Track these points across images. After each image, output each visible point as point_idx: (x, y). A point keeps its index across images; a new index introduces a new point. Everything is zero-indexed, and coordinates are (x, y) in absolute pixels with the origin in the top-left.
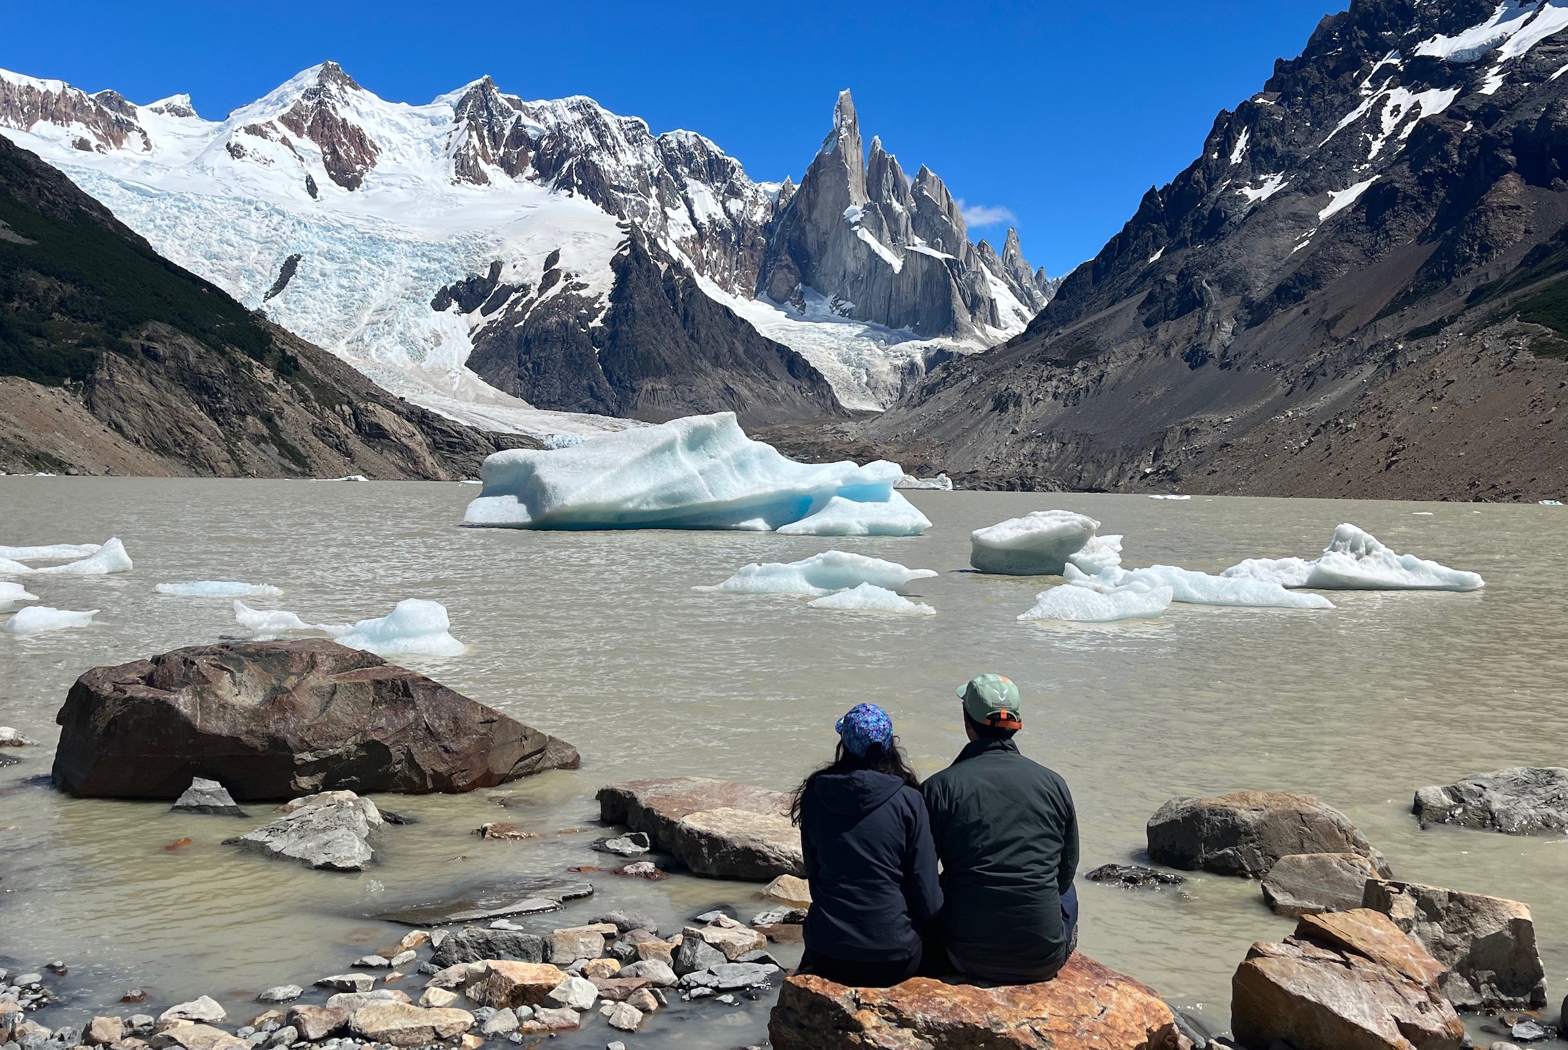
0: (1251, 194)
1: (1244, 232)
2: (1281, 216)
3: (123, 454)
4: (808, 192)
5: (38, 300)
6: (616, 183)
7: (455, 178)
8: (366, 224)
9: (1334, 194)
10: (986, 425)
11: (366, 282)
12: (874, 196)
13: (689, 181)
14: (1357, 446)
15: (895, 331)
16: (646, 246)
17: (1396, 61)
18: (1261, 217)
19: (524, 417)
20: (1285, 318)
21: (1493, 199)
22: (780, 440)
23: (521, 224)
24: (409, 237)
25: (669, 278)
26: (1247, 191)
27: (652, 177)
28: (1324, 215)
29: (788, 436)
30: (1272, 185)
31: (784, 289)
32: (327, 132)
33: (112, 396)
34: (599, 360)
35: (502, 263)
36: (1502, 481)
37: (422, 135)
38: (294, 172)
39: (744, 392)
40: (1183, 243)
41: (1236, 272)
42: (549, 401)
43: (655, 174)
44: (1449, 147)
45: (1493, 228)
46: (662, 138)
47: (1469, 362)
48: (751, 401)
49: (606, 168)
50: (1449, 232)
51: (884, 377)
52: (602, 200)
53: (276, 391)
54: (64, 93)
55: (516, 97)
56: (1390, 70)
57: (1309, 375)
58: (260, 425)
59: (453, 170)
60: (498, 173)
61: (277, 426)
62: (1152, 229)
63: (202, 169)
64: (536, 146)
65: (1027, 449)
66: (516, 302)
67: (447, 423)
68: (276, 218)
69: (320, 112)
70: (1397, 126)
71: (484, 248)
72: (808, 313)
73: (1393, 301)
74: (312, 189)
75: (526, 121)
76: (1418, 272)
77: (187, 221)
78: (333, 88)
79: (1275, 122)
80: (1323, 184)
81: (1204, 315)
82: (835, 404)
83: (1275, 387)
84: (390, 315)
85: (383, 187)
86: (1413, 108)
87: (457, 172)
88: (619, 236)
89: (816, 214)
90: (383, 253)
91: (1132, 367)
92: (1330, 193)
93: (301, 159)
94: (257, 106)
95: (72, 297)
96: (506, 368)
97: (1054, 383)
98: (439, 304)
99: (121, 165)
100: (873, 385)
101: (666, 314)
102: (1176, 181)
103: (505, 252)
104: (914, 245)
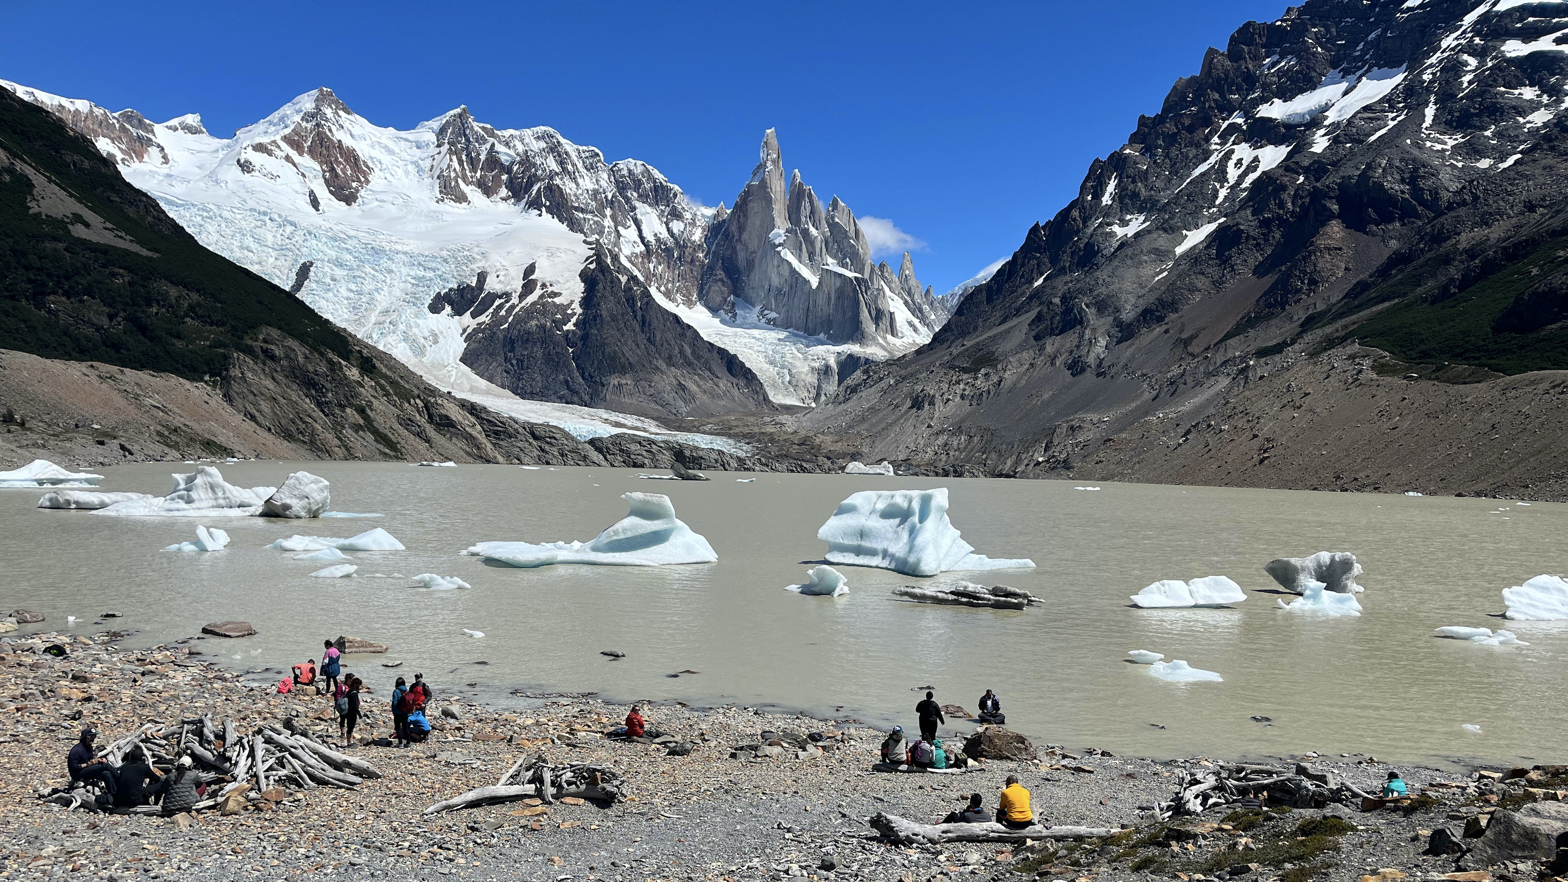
0: (1119, 231)
1: (1116, 263)
2: (1145, 250)
3: (264, 441)
4: (739, 217)
5: (172, 307)
6: (576, 205)
7: (439, 197)
8: (367, 235)
9: (1188, 233)
10: (907, 420)
11: (371, 287)
12: (793, 221)
13: (638, 204)
14: (1233, 444)
15: (812, 338)
16: (609, 261)
17: (1240, 121)
18: (1129, 251)
19: (515, 406)
20: (1150, 336)
21: (1321, 242)
22: (730, 429)
23: (502, 238)
24: (406, 249)
25: (628, 289)
26: (1116, 228)
27: (607, 200)
28: (1179, 250)
29: (737, 426)
30: (1136, 224)
31: (718, 299)
32: (325, 152)
33: (245, 391)
34: (573, 359)
35: (487, 273)
36: (1362, 475)
37: (408, 158)
38: (298, 186)
39: (694, 388)
40: (1062, 271)
41: (1109, 297)
42: (532, 393)
43: (609, 198)
44: (1284, 196)
45: (1320, 265)
46: (615, 166)
47: (1322, 378)
48: (700, 395)
49: (568, 191)
50: (1283, 268)
51: (803, 376)
52: (566, 219)
53: (364, 387)
54: (91, 112)
55: (489, 126)
56: (1236, 128)
57: (1172, 383)
58: (357, 416)
59: (437, 189)
60: (476, 194)
61: (369, 417)
62: (1037, 258)
63: (217, 182)
64: (509, 170)
65: (941, 440)
66: (500, 307)
67: (492, 414)
68: (289, 229)
69: (318, 134)
70: (1239, 176)
71: (471, 260)
72: (738, 322)
73: (1238, 325)
74: (315, 203)
75: (499, 148)
76: (1258, 301)
77: (211, 229)
78: (329, 112)
79: (1140, 171)
80: (1179, 224)
81: (1083, 332)
82: (766, 399)
83: (1142, 393)
84: (394, 316)
85: (377, 203)
86: (1253, 162)
87: (441, 192)
88: (585, 251)
89: (745, 236)
90: (385, 263)
91: (1025, 374)
92: (1184, 232)
93: (303, 175)
94: (261, 126)
95: (199, 304)
96: (494, 364)
97: (962, 386)
98: (435, 308)
99: (147, 177)
100: (794, 383)
101: (628, 320)
102: (1056, 217)
103: (489, 263)
104: (827, 265)
